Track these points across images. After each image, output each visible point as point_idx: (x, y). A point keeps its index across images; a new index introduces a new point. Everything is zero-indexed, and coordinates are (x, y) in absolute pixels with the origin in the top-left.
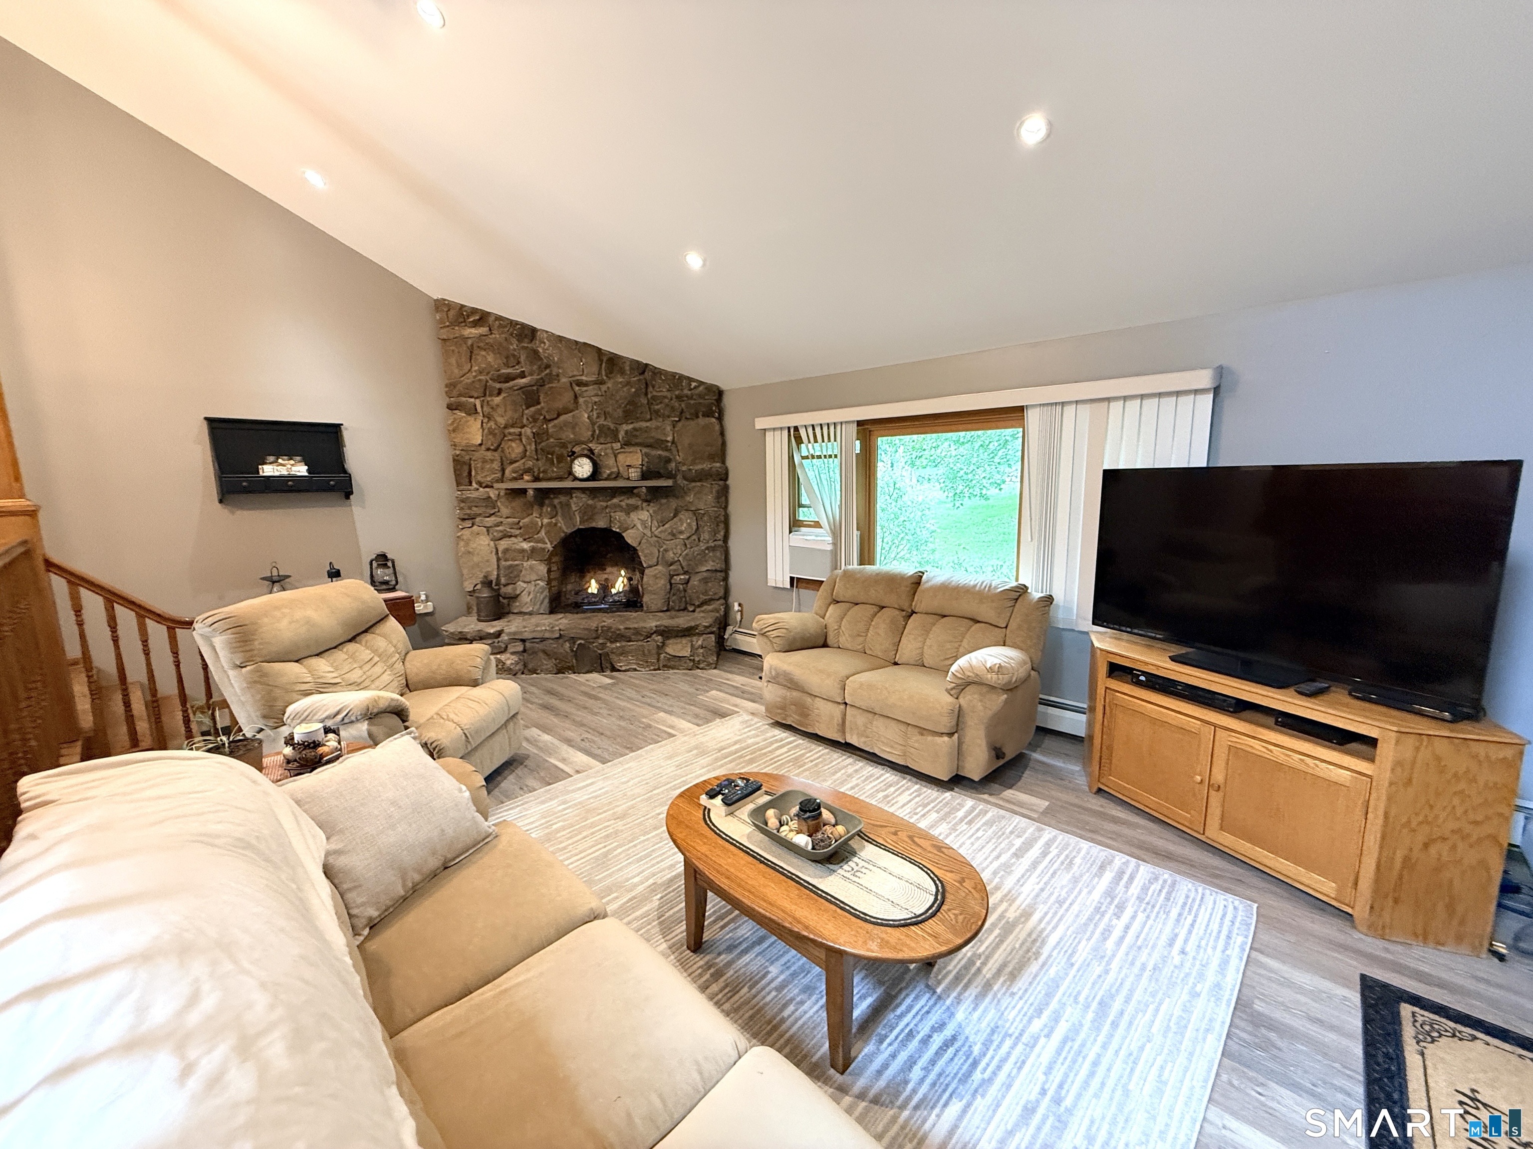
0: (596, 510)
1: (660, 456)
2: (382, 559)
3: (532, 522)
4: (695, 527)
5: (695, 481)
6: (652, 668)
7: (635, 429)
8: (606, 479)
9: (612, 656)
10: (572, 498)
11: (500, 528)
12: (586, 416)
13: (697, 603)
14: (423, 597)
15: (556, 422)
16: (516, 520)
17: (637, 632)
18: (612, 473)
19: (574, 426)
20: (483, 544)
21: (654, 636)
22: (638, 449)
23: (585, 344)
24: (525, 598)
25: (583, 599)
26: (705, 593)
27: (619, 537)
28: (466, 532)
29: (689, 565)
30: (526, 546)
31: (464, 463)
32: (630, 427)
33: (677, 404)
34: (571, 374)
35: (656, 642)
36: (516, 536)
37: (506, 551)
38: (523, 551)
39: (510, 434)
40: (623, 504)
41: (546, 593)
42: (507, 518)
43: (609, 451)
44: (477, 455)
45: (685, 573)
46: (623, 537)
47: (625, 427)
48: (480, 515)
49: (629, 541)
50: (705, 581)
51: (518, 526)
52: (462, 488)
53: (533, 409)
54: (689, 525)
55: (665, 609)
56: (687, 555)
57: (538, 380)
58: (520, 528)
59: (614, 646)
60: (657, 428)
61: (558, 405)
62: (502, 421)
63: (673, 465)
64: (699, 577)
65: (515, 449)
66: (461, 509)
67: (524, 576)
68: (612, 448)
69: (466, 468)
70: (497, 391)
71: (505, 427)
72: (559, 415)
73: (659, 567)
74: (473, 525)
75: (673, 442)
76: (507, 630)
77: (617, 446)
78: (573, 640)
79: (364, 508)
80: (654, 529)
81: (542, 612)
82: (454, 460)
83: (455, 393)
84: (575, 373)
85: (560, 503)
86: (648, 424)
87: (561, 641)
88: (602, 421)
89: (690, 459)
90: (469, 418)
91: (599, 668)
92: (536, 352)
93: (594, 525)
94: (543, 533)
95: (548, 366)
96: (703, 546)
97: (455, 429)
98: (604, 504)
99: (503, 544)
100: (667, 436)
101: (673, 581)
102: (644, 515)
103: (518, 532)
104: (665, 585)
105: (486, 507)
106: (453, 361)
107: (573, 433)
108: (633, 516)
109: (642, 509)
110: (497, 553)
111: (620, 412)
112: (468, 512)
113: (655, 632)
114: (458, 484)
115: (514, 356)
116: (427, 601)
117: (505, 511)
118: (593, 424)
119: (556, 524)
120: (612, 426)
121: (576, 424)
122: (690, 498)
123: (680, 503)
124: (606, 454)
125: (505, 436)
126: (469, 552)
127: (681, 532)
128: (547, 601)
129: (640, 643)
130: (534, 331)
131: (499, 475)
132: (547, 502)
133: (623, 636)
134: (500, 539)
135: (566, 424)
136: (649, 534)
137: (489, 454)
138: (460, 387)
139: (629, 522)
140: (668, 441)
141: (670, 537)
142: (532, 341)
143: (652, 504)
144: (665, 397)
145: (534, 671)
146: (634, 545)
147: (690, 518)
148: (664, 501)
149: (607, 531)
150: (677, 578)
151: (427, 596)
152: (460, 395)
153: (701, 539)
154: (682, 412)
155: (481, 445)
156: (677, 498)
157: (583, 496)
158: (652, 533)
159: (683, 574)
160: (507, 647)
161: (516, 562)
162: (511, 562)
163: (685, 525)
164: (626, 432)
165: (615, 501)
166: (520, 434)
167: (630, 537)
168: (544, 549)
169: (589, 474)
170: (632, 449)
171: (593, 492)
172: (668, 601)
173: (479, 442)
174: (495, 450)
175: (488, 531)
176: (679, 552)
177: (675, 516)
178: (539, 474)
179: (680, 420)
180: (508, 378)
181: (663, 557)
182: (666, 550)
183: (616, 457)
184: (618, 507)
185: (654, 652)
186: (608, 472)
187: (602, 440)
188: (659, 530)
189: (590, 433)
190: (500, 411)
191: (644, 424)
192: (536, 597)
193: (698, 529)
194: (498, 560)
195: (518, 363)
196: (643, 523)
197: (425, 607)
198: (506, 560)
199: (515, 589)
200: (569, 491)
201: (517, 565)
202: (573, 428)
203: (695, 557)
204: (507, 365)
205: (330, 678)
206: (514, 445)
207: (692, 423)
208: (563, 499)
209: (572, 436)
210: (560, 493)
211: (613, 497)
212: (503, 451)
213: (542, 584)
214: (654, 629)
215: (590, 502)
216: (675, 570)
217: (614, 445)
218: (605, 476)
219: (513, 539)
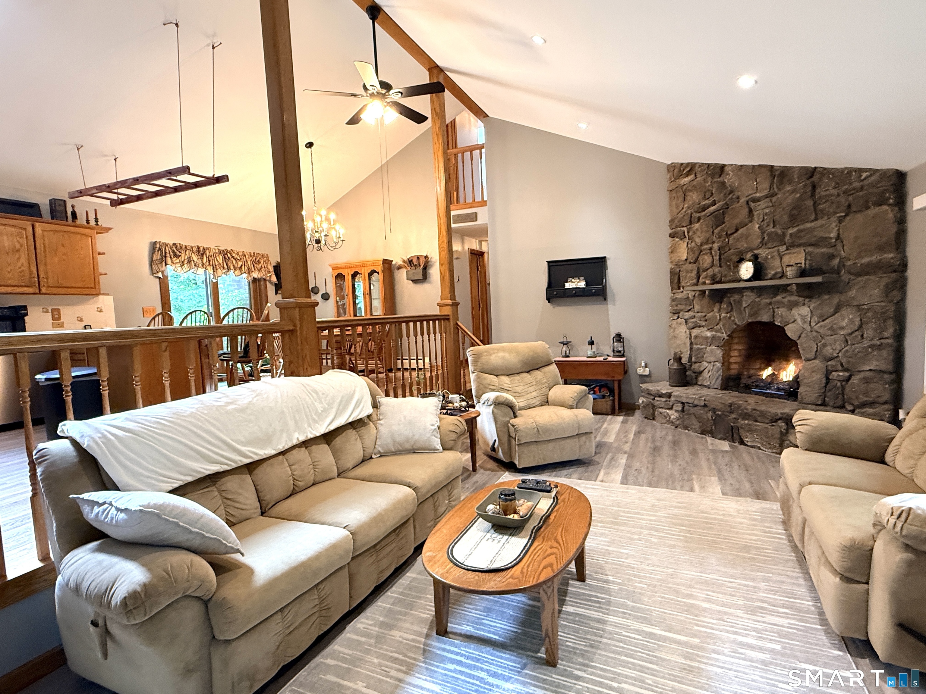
0: (761, 307)
1: (823, 253)
2: (619, 338)
3: (713, 316)
4: (857, 323)
5: (860, 275)
6: (774, 451)
7: (800, 231)
8: (771, 279)
9: (741, 431)
10: (743, 296)
11: (694, 320)
12: (757, 226)
13: (856, 403)
14: (643, 364)
15: (735, 235)
16: (704, 314)
17: (763, 414)
18: (776, 273)
19: (747, 237)
20: (682, 330)
21: (779, 422)
22: (802, 249)
23: (759, 165)
24: (706, 374)
25: (753, 383)
26: (866, 394)
27: (781, 330)
28: (675, 322)
29: (849, 362)
30: (709, 334)
31: (676, 274)
32: (795, 229)
33: (843, 200)
34: (747, 194)
35: (781, 427)
36: (703, 326)
37: (696, 337)
38: (707, 338)
39: (704, 250)
40: (786, 300)
41: (720, 372)
42: (698, 312)
43: (776, 254)
44: (684, 267)
45: (846, 370)
46: (785, 330)
47: (791, 231)
48: (682, 310)
49: (789, 334)
50: (866, 380)
51: (703, 319)
52: (674, 291)
53: (719, 228)
54: (851, 321)
55: (819, 403)
56: (847, 351)
57: (723, 205)
58: (706, 321)
59: (743, 422)
60: (822, 226)
61: (736, 221)
62: (698, 240)
63: (836, 261)
64: (861, 375)
65: (706, 260)
66: (672, 306)
67: (706, 357)
68: (778, 251)
69: (677, 277)
70: (696, 220)
71: (701, 245)
72: (737, 230)
73: (817, 362)
74: (678, 317)
75: (838, 237)
76: (675, 393)
77: (783, 248)
78: (714, 410)
79: (614, 305)
80: (813, 324)
81: (716, 387)
82: (670, 272)
83: (673, 227)
84: (750, 192)
85: (734, 301)
86: (813, 224)
87: (706, 409)
88: (771, 229)
89: (855, 254)
90: (681, 242)
91: (730, 437)
92: (723, 183)
93: (759, 319)
94: (721, 324)
95: (731, 192)
96: (866, 343)
97: (673, 251)
98: (768, 301)
99: (695, 332)
100: (830, 232)
101: (831, 377)
102: (805, 311)
103: (704, 323)
104: (820, 380)
105: (686, 304)
106: (674, 203)
107: (747, 243)
108: (795, 312)
109: (804, 304)
110: (690, 339)
111: (786, 218)
112: (676, 308)
113: (780, 419)
114: (672, 289)
115: (709, 190)
116: (646, 366)
117: (697, 308)
118: (763, 233)
119: (730, 318)
120: (779, 232)
121: (749, 235)
122: (853, 293)
123: (843, 298)
124: (772, 257)
125: (701, 251)
126: (675, 337)
127: (842, 328)
128: (720, 378)
129: (766, 426)
130: (722, 167)
131: (695, 281)
132: (725, 300)
133: (750, 416)
134: (693, 328)
135: (742, 235)
136: (808, 328)
137: (691, 265)
138: (676, 221)
139: (790, 318)
140: (831, 238)
141: (829, 333)
142: (720, 176)
143: (814, 300)
144: (832, 195)
145: (686, 428)
146: (794, 338)
147: (852, 314)
148: (826, 297)
149: (770, 325)
150: (835, 374)
151: (646, 364)
152: (676, 227)
153: (865, 336)
154: (849, 206)
155: (686, 260)
156: (841, 293)
157: (751, 294)
158: (812, 328)
159: (841, 371)
160: (673, 405)
161: (702, 347)
162: (699, 346)
163: (846, 320)
164: (791, 235)
165: (779, 298)
166: (711, 249)
167: (791, 331)
168: (720, 337)
169: (751, 275)
170: (797, 250)
171: (760, 291)
172: (824, 395)
173: (685, 258)
174: (695, 263)
175: (686, 322)
176: (839, 348)
177: (835, 312)
178: (721, 277)
179: (847, 215)
180: (704, 208)
181: (821, 352)
182: (825, 345)
183: (781, 259)
184: (780, 304)
185: (778, 436)
186: (773, 272)
187: (769, 245)
188: (819, 325)
189: (759, 240)
190: (699, 233)
191: (808, 225)
192: (713, 375)
193: (861, 326)
194: (691, 343)
195: (712, 194)
196: (803, 317)
197: (644, 371)
198: (696, 344)
199: (700, 367)
200: (740, 291)
201: (702, 349)
202: (747, 238)
203: (856, 355)
204: (705, 198)
205: (505, 386)
206: (706, 257)
207: (860, 217)
208: (737, 297)
209: (745, 245)
210: (735, 293)
211: (776, 295)
212: (699, 264)
213: (718, 365)
214: (780, 415)
215: (757, 300)
216: (833, 366)
217: (780, 248)
218: (770, 276)
219: (702, 328)
